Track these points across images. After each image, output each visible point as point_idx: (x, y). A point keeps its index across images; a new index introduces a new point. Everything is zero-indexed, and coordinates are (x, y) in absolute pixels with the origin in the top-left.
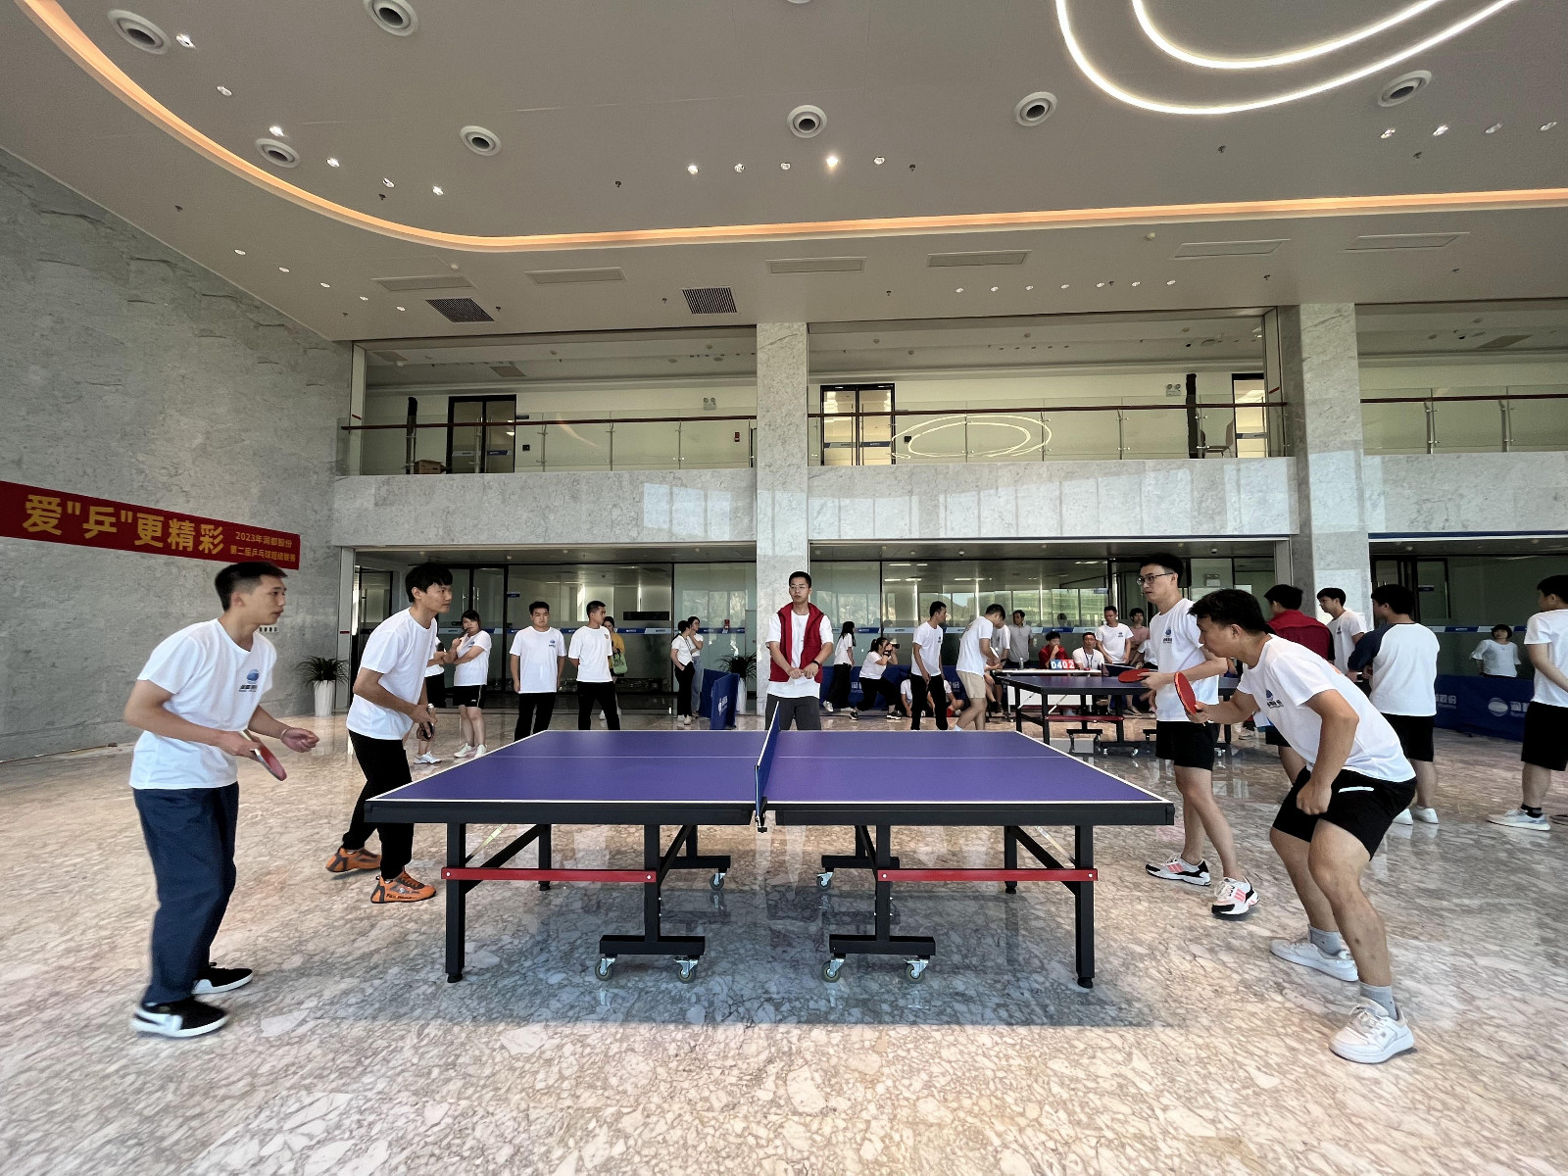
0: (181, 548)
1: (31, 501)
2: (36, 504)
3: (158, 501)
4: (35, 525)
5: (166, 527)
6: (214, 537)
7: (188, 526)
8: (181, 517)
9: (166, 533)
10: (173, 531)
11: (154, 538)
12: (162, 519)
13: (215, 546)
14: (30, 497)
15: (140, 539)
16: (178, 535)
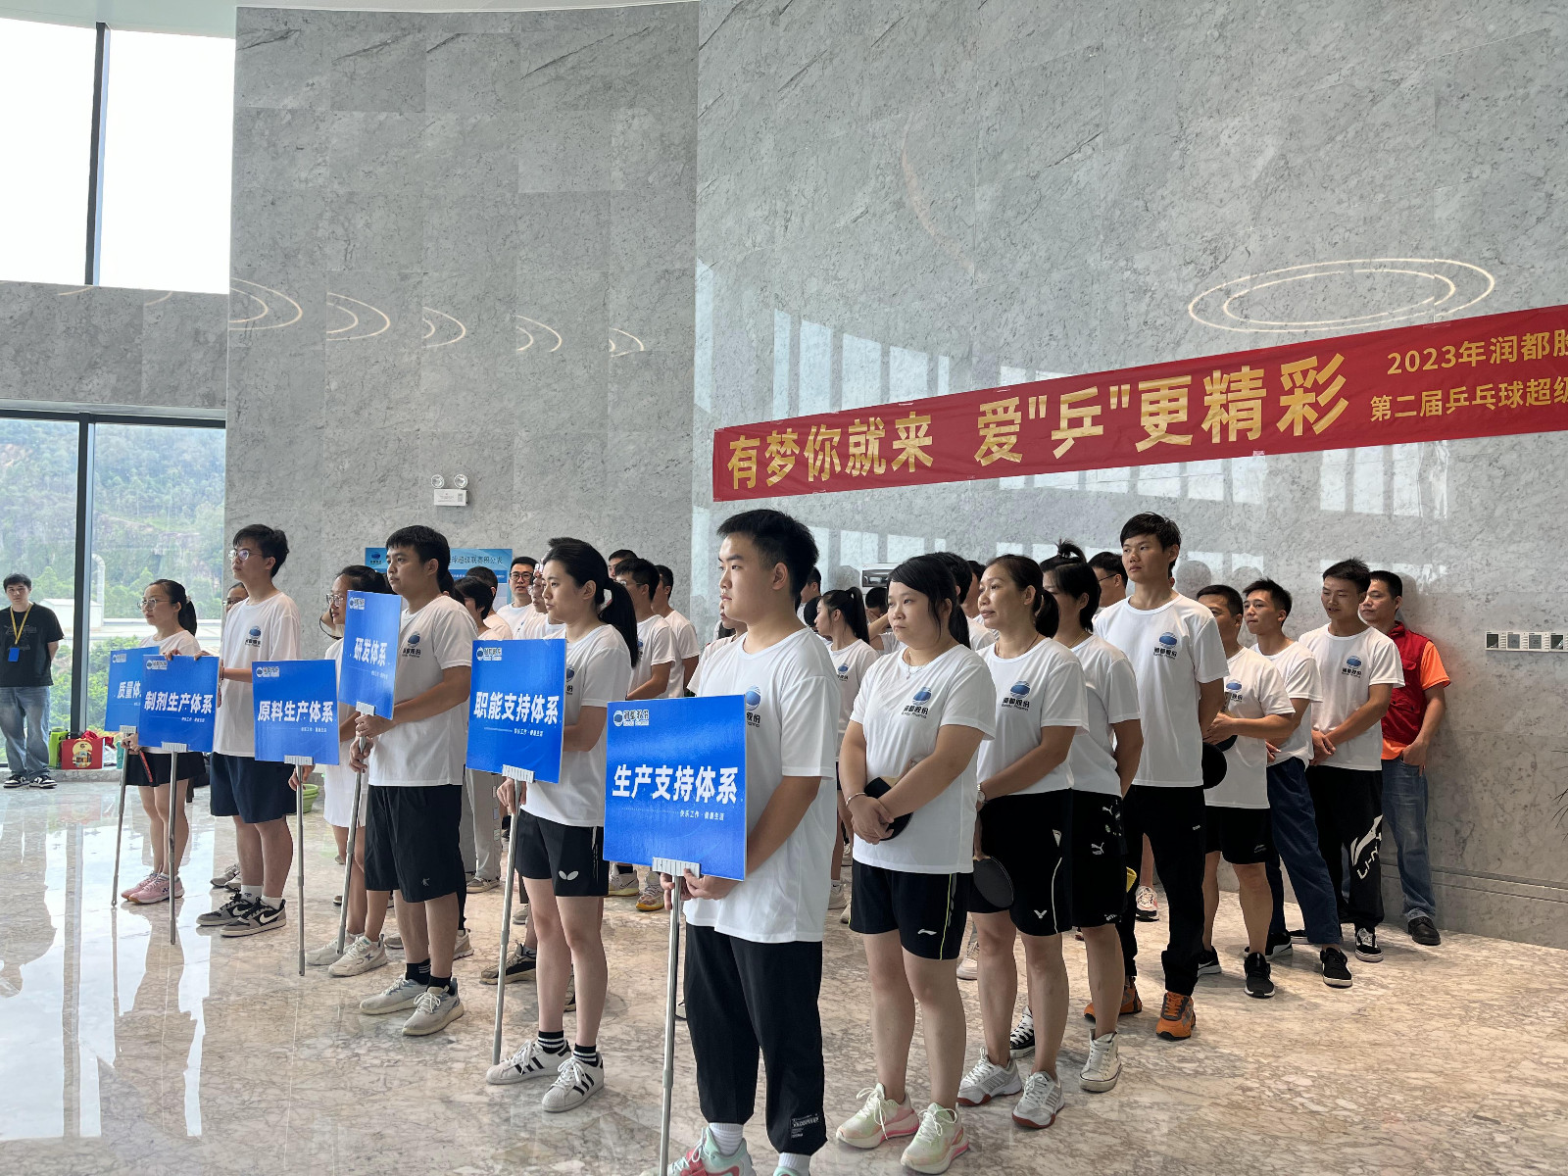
0: (1233, 438)
1: (984, 414)
2: (990, 417)
3: (1178, 344)
4: (989, 452)
5: (1197, 395)
6: (1318, 389)
7: (1248, 378)
8: (1230, 363)
9: (1198, 409)
10: (1214, 399)
11: (1173, 429)
12: (1187, 379)
13: (1322, 411)
14: (983, 407)
15: (1147, 435)
16: (1225, 407)
